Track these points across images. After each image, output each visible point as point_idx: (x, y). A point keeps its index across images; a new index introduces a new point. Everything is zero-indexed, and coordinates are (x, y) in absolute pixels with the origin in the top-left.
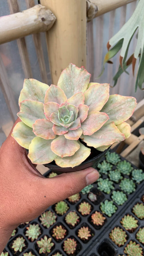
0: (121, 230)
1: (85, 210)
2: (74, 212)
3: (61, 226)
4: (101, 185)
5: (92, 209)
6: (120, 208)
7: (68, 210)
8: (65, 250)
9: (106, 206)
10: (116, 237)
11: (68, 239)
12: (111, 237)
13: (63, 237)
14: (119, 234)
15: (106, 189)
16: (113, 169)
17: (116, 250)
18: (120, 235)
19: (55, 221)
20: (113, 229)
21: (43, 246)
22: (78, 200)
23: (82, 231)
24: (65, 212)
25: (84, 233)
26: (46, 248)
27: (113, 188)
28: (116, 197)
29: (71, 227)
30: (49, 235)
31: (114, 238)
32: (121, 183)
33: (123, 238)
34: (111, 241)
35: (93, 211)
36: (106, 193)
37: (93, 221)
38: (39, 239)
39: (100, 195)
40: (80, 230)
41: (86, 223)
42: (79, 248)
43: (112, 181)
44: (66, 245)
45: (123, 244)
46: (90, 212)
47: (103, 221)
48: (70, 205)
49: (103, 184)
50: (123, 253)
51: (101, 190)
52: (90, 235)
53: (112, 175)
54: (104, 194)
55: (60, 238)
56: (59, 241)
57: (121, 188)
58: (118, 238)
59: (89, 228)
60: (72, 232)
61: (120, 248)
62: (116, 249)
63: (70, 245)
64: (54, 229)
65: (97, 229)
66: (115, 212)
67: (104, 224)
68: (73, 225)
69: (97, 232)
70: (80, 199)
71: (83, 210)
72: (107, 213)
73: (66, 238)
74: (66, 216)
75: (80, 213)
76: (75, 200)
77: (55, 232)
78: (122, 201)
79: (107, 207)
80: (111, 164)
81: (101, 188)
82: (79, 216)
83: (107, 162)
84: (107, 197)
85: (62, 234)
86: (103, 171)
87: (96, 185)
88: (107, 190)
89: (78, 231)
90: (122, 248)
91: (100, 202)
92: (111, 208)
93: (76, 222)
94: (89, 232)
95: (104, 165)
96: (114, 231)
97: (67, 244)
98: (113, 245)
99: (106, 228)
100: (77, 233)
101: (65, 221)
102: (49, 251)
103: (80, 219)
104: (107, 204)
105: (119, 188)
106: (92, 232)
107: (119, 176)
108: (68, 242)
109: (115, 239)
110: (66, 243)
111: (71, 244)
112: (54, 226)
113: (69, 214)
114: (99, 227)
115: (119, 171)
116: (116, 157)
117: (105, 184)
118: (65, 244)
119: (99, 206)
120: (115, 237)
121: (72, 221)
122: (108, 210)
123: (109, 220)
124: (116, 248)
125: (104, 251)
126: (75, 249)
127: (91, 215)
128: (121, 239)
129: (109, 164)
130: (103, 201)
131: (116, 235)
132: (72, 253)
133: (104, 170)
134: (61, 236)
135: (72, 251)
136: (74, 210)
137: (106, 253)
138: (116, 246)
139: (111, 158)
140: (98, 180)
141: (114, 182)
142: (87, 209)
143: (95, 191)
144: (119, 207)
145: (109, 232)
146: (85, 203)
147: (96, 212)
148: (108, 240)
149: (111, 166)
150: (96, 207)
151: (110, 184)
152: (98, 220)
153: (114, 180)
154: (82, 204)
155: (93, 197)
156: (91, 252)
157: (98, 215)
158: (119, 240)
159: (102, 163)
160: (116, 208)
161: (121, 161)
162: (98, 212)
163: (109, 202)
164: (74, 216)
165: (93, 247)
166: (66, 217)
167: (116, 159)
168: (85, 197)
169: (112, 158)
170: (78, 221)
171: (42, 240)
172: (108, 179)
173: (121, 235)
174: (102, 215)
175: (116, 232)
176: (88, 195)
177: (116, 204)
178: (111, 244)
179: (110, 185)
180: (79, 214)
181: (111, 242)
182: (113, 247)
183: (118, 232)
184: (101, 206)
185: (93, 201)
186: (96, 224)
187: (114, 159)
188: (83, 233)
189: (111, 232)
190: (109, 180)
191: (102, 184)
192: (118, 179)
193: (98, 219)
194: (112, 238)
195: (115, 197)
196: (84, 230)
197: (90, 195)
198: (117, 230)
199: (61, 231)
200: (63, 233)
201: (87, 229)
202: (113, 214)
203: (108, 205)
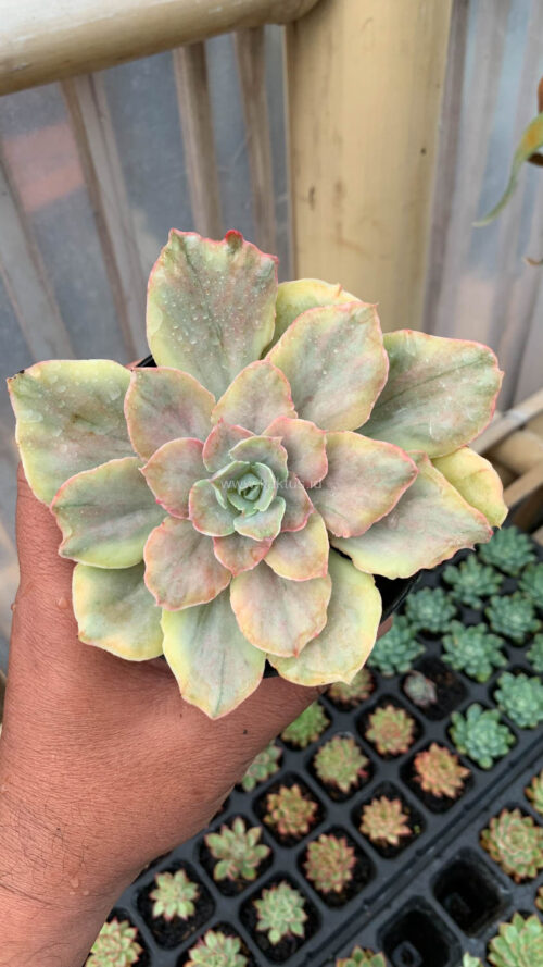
0: (529, 820)
1: (388, 736)
2: (347, 738)
3: (296, 789)
4: (456, 647)
5: (418, 733)
6: (527, 740)
7: (327, 728)
8: (311, 875)
9: (474, 726)
10: (508, 846)
11: (323, 839)
12: (487, 842)
13: (304, 828)
14: (518, 835)
15: (475, 663)
16: (506, 592)
17: (507, 896)
18: (522, 839)
19: (275, 768)
20: (498, 816)
21: (228, 856)
22: (364, 696)
23: (378, 811)
24: (315, 738)
25: (385, 822)
26: (240, 862)
27: (503, 662)
28: (514, 697)
29: (335, 795)
30: (252, 818)
31: (498, 849)
32: (534, 647)
33: (534, 853)
34: (485, 857)
35: (421, 743)
36: (474, 680)
37: (422, 779)
38: (212, 828)
39: (450, 683)
40: (368, 809)
41: (393, 786)
42: (364, 874)
43: (501, 635)
44: (316, 859)
45: (533, 873)
46: (410, 746)
47: (459, 784)
48: (334, 712)
49: (465, 644)
50: (532, 909)
51: (456, 667)
52: (406, 831)
53: (500, 612)
54: (467, 683)
55: (293, 830)
56: (289, 841)
57: (532, 663)
58: (513, 851)
59: (405, 803)
60: (339, 814)
61: (522, 889)
62: (502, 891)
63: (332, 858)
64: (272, 798)
65: (433, 811)
66: (505, 751)
67: (461, 792)
68: (345, 787)
69: (435, 823)
70: (371, 692)
71: (384, 737)
72: (474, 755)
73: (314, 834)
74: (316, 752)
75: (373, 745)
76: (353, 693)
77: (276, 807)
78: (533, 714)
79: (477, 730)
80: (497, 569)
81: (456, 659)
82: (367, 756)
83: (481, 562)
84: (479, 692)
85: (300, 818)
86: (463, 594)
87: (435, 647)
88: (478, 667)
89: (363, 813)
90: (530, 888)
91: (451, 709)
92: (493, 734)
93: (353, 778)
94: (403, 818)
95: (469, 571)
96: (498, 824)
97: (321, 854)
98: (493, 873)
99: (468, 808)
100: (357, 820)
101: (311, 768)
102: (250, 875)
103: (370, 769)
104: (477, 720)
105: (527, 666)
106: (414, 819)
107: (529, 619)
108: (321, 848)
109: (501, 853)
110: (317, 849)
111: (336, 855)
112: (274, 785)
113: (331, 747)
114: (441, 804)
115: (529, 600)
116: (520, 545)
117: (472, 645)
118: (312, 855)
119: (444, 723)
120: (501, 846)
121: (341, 774)
122: (479, 743)
123: (483, 781)
124: (505, 887)
125: (456, 895)
126: (348, 876)
127: (413, 758)
128: (526, 857)
129: (489, 571)
130: (462, 707)
131: (508, 839)
132: (338, 888)
133: (469, 591)
134: (296, 825)
135: (338, 883)
136: (349, 734)
137: (463, 903)
138: (507, 880)
139: (499, 546)
140: (446, 628)
141: (508, 640)
142: (397, 734)
143: (431, 667)
144: (523, 736)
145: (479, 824)
146: (390, 709)
147: (434, 748)
148: (477, 855)
149: (499, 578)
150: (434, 729)
151: (492, 644)
152: (439, 776)
153: (507, 632)
154: (379, 711)
155: (421, 689)
156: (409, 892)
157: (440, 758)
158: (521, 859)
159: (463, 565)
160: (511, 739)
161: (536, 563)
162: (441, 745)
163: (486, 714)
164: (349, 753)
165: (415, 876)
166: (317, 757)
167: (519, 554)
168: (390, 687)
169: (502, 550)
170: (364, 774)
171: (226, 831)
172: (482, 627)
173: (526, 839)
174: (455, 760)
175: (508, 829)
176: (403, 679)
177: (510, 724)
178: (485, 870)
179: (489, 648)
180: (368, 747)
181: (485, 864)
182: (495, 882)
183: (517, 829)
184: (451, 725)
185: (423, 703)
186: (430, 793)
187: (511, 554)
188: (379, 819)
189: (487, 827)
190: (490, 631)
191: (458, 642)
192: (524, 629)
193: (438, 773)
194: (492, 848)
195: (508, 697)
196: (384, 809)
197: (410, 680)
198: (512, 820)
199: (297, 805)
200: (304, 813)
201: (397, 806)
202: (496, 760)
203: (482, 722)
